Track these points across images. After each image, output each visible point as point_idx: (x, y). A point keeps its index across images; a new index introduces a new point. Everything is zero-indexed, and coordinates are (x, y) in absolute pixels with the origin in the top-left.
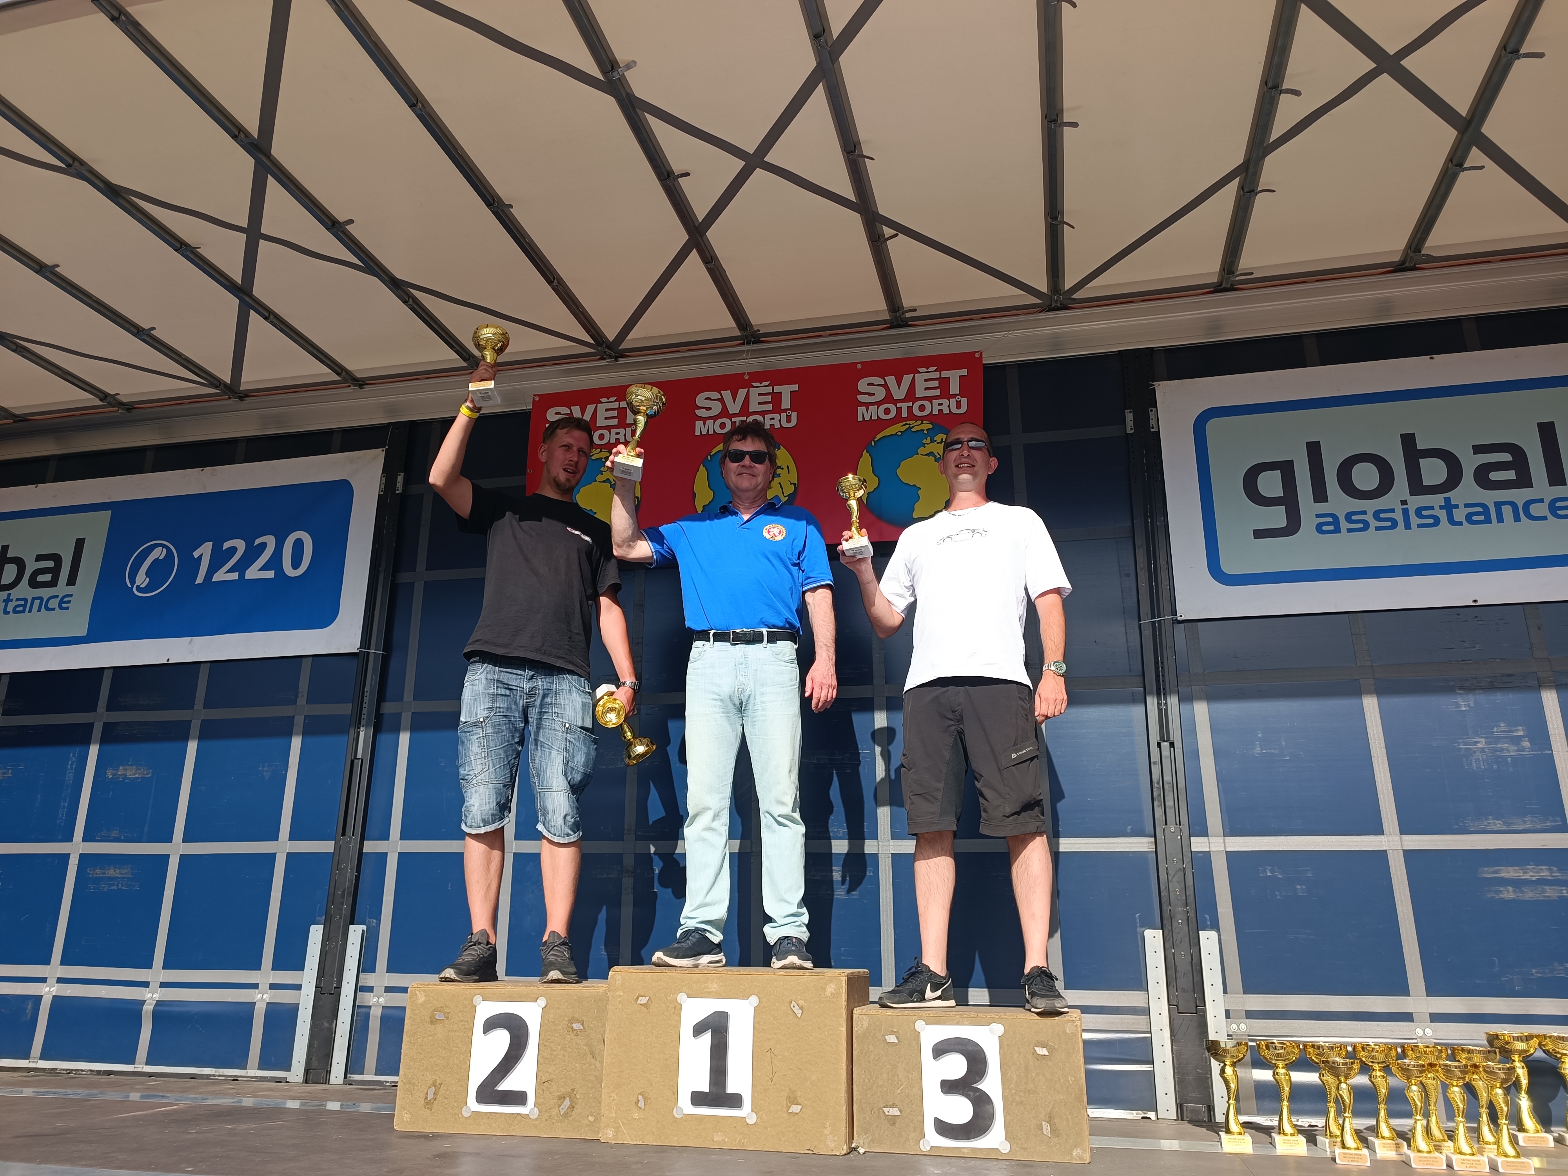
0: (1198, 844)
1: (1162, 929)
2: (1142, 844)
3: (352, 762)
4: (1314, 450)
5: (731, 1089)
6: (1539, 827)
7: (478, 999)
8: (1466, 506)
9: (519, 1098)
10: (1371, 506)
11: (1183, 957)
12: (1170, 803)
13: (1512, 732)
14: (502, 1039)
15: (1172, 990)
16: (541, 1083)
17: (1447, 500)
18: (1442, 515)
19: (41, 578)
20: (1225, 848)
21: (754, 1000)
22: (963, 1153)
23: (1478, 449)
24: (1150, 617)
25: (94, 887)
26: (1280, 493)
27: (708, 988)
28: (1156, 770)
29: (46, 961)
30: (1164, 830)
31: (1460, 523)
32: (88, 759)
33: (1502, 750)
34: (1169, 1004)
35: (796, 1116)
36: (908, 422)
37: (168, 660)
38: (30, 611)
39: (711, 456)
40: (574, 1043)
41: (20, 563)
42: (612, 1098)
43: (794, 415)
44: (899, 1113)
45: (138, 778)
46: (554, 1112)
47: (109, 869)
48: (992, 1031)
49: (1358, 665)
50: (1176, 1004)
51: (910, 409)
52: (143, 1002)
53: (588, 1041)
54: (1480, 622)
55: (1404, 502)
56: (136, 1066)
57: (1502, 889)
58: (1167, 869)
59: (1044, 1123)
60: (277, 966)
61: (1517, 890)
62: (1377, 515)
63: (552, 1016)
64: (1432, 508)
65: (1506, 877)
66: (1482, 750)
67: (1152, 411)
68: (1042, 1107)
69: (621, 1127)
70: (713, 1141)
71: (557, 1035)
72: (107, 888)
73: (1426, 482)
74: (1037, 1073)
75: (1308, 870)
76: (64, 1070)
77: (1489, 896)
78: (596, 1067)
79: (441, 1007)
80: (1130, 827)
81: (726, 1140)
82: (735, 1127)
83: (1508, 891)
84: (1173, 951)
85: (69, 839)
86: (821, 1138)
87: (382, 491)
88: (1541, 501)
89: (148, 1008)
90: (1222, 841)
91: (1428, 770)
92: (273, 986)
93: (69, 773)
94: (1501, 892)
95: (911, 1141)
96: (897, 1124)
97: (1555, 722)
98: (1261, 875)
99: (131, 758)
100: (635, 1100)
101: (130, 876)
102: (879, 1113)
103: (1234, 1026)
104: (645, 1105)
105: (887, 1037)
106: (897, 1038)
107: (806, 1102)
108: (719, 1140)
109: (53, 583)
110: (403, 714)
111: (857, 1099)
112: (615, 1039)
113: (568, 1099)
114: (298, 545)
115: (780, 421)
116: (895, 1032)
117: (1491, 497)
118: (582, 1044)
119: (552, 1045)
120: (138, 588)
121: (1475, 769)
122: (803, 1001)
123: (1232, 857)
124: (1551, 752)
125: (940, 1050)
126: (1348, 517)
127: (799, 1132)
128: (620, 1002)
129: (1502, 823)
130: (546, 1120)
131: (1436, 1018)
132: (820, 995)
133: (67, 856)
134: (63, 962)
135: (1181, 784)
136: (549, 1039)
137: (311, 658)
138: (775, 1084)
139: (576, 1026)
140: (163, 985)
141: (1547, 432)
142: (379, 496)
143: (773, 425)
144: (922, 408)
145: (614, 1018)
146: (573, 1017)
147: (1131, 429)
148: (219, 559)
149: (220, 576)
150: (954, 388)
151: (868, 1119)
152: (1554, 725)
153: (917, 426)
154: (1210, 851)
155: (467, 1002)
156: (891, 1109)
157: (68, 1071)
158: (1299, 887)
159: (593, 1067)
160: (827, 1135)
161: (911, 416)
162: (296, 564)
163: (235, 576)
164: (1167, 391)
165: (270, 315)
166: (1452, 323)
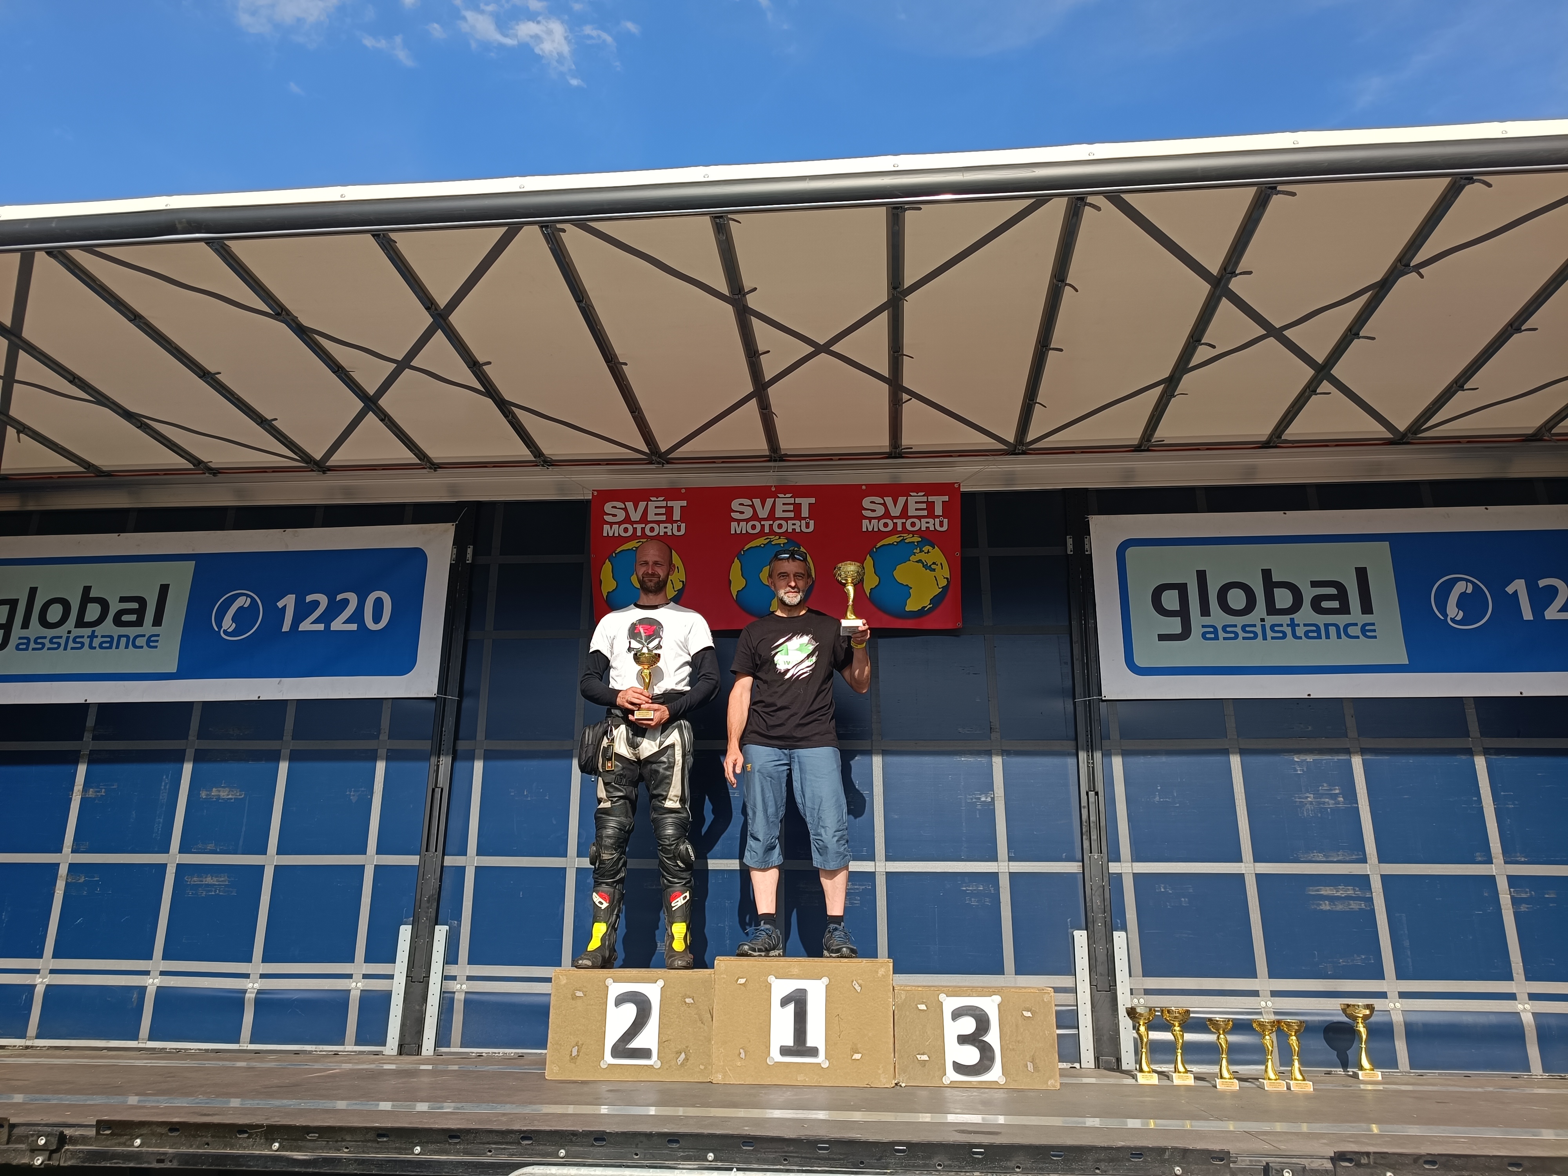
0: (1114, 868)
1: (1087, 929)
2: (1073, 867)
3: (433, 790)
4: (1202, 576)
5: (810, 1043)
6: (1347, 859)
7: (609, 981)
8: (1305, 625)
9: (645, 1053)
10: (1240, 621)
11: (1101, 949)
12: (1094, 837)
13: (1331, 790)
14: (630, 1011)
15: (1093, 974)
16: (661, 1043)
17: (1292, 620)
18: (1288, 631)
19: (125, 618)
20: (1132, 870)
21: (825, 980)
22: (973, 1085)
23: (1314, 584)
24: (1082, 697)
25: (192, 893)
26: (1176, 607)
27: (791, 972)
28: (1084, 812)
29: (149, 956)
30: (1090, 857)
31: (1300, 638)
32: (182, 781)
33: (1324, 803)
34: (1091, 985)
35: (858, 1061)
36: (902, 535)
37: (259, 697)
38: (117, 647)
39: (744, 551)
40: (687, 1013)
41: (104, 604)
42: (720, 1052)
43: (812, 523)
44: (928, 1059)
45: (232, 799)
46: (673, 1063)
47: (206, 877)
48: (993, 1001)
49: (1228, 738)
50: (1095, 984)
51: (904, 524)
52: (244, 992)
53: (698, 1011)
54: (1313, 710)
55: (1263, 620)
56: (241, 1045)
57: (1321, 902)
58: (1091, 886)
59: (1028, 1063)
60: (369, 958)
61: (1332, 904)
62: (1243, 628)
63: (669, 993)
64: (1281, 625)
65: (1325, 894)
66: (1311, 803)
67: (1086, 538)
68: (1028, 1052)
69: (727, 1072)
70: (797, 1080)
71: (673, 1007)
72: (205, 893)
73: (1278, 606)
74: (1024, 1029)
75: (1191, 887)
76: (173, 1049)
77: (1313, 907)
78: (704, 1030)
79: (580, 987)
80: (1065, 854)
81: (807, 1079)
82: (813, 1070)
83: (1325, 904)
84: (1094, 946)
85: (166, 850)
86: (876, 1076)
87: (454, 560)
88: (1356, 624)
89: (250, 996)
90: (1130, 865)
91: (1274, 816)
92: (365, 976)
93: (162, 793)
94: (1321, 904)
95: (937, 1078)
96: (926, 1066)
97: (1360, 784)
98: (1157, 891)
99: (224, 781)
100: (738, 1052)
101: (227, 883)
102: (913, 1059)
103: (1136, 1001)
104: (745, 1056)
105: (919, 1006)
106: (926, 1006)
107: (865, 1052)
108: (801, 1079)
109: (139, 623)
110: (476, 750)
111: (898, 1049)
112: (721, 1009)
113: (683, 1053)
114: (379, 603)
115: (800, 526)
116: (925, 1002)
117: (1322, 620)
118: (694, 1013)
119: (670, 1015)
120: (225, 632)
121: (1306, 816)
122: (861, 981)
123: (1137, 877)
124: (1357, 805)
125: (957, 1014)
126: (1224, 628)
127: (860, 1073)
128: (724, 982)
129: (1322, 855)
130: (667, 1069)
131: (1275, 994)
132: (874, 976)
133: (165, 866)
134: (165, 957)
135: (1103, 823)
136: (667, 1010)
137: (391, 700)
138: (842, 1040)
139: (688, 1000)
140: (262, 976)
141: (1362, 574)
142: (451, 564)
143: (795, 529)
144: (913, 524)
145: (720, 994)
146: (686, 994)
147: (1071, 551)
148: (303, 610)
149: (305, 626)
150: (938, 511)
151: (906, 1063)
152: (1359, 786)
153: (909, 539)
154: (1121, 873)
155: (601, 984)
156: (922, 1056)
157: (177, 1050)
158: (1183, 899)
159: (702, 1030)
160: (880, 1074)
161: (905, 530)
162: (377, 619)
163: (321, 627)
164: (1097, 522)
165: (385, 418)
166: (1301, 488)
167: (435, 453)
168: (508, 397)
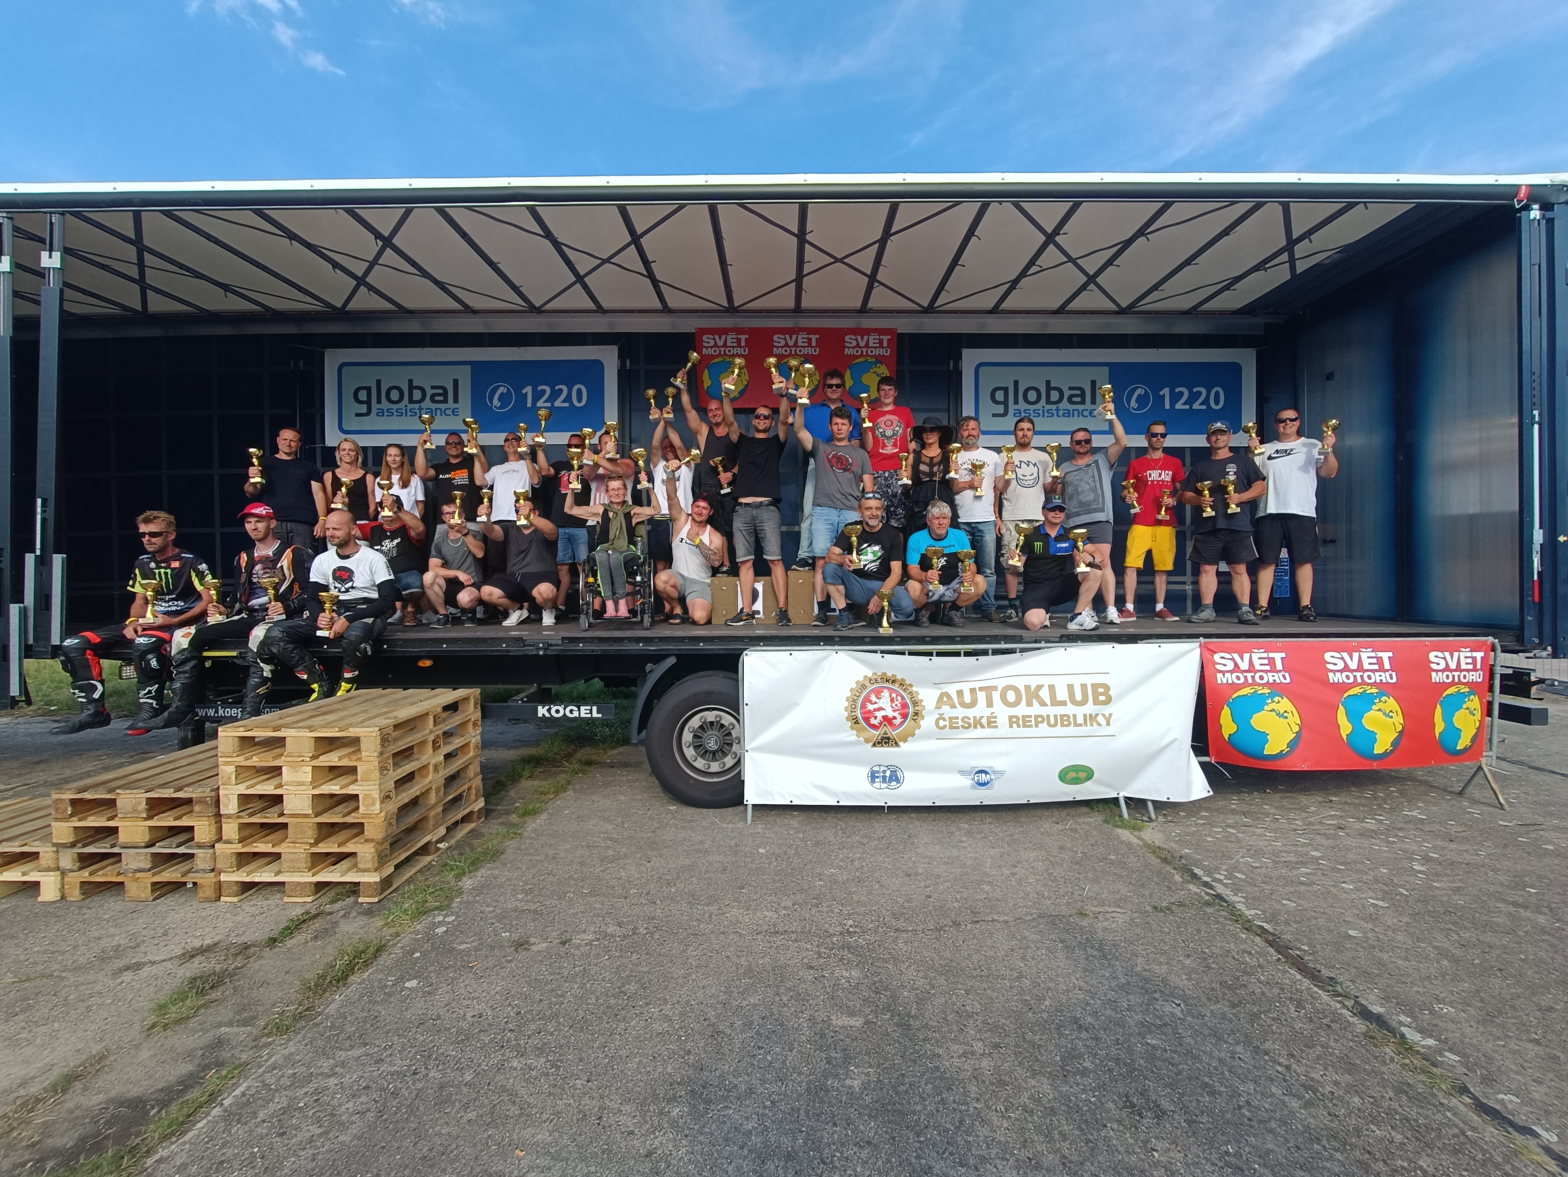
8: (1063, 410)
10: (1032, 407)
17: (1058, 407)
19: (437, 398)
26: (1002, 399)
31: (1060, 416)
36: (866, 357)
41: (423, 390)
51: (866, 351)
55: (1043, 407)
62: (1034, 411)
64: (1052, 410)
67: (960, 361)
73: (1052, 399)
87: (619, 367)
88: (1087, 410)
109: (445, 401)
114: (579, 391)
115: (811, 351)
117: (1071, 407)
120: (496, 407)
141: (1093, 384)
143: (808, 353)
144: (871, 351)
147: (952, 369)
148: (537, 395)
149: (540, 403)
150: (885, 344)
153: (869, 359)
161: (867, 355)
162: (579, 400)
163: (548, 404)
164: (967, 353)
165: (585, 287)
166: (1069, 336)
167: (605, 305)
168: (658, 278)
